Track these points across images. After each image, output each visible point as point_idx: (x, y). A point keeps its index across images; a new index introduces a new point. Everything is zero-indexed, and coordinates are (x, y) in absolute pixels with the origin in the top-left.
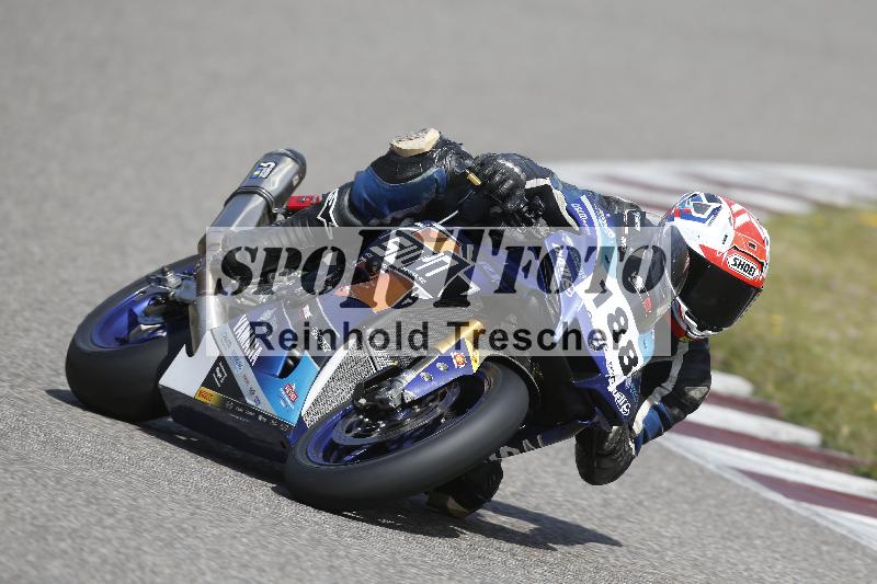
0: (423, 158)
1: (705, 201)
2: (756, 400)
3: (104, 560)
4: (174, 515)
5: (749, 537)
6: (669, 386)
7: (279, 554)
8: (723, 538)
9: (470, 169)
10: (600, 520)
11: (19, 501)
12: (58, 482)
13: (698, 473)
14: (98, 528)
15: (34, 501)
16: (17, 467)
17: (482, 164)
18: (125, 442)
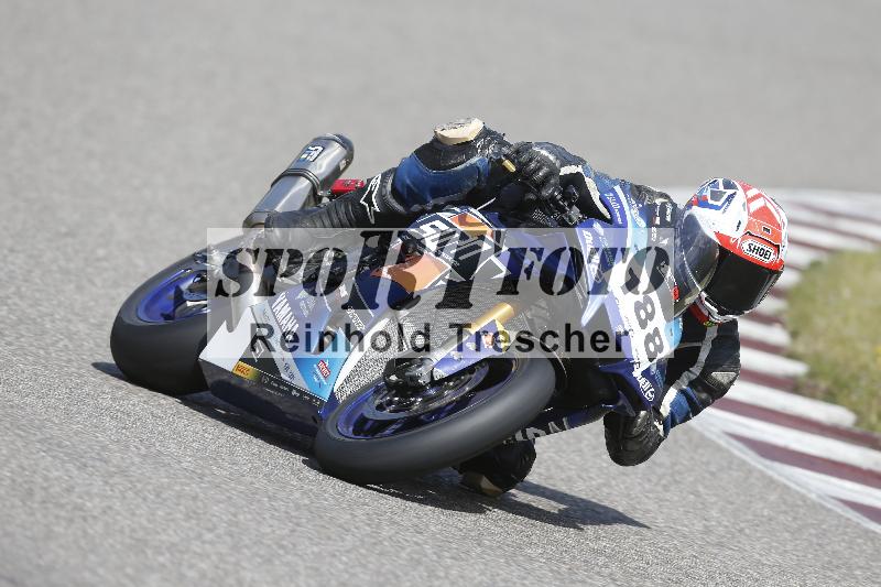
0: (466, 147)
1: (721, 188)
2: (858, 430)
3: (203, 575)
4: (273, 532)
5: (849, 568)
6: (696, 371)
7: (378, 573)
8: (823, 567)
9: (507, 156)
10: (700, 546)
11: (119, 514)
12: (158, 496)
13: (800, 503)
14: (198, 543)
15: (133, 514)
16: (117, 479)
17: (517, 152)
18: (227, 458)
